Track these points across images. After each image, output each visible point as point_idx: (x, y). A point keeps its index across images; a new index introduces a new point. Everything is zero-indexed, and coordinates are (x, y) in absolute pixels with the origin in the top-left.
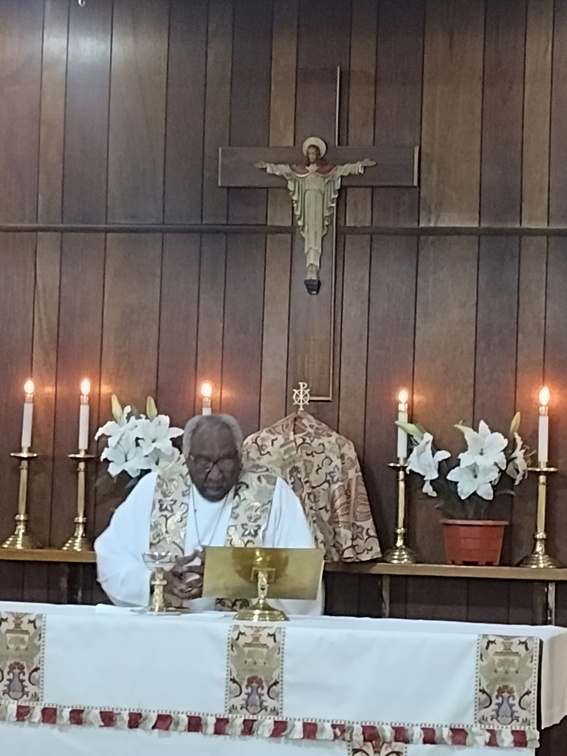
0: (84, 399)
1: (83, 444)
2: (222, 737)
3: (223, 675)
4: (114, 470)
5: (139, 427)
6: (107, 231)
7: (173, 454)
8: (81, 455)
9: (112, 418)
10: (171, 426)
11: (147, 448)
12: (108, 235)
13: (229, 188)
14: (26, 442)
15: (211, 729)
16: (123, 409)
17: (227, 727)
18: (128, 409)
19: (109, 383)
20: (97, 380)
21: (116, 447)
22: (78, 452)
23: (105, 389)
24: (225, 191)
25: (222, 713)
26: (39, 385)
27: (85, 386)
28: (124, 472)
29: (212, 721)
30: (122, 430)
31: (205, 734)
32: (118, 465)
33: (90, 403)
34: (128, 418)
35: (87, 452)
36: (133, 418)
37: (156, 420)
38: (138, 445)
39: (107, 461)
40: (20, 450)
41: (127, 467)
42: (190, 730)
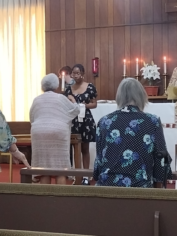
0: (137, 63)
1: (137, 73)
2: (174, 128)
3: (174, 115)
4: (145, 78)
5: (150, 68)
6: (141, 25)
7: (158, 73)
8: (137, 75)
9: (144, 66)
10: (157, 67)
11: (152, 72)
12: (141, 26)
13: (168, 13)
14: (125, 73)
15: (172, 127)
16: (146, 64)
17: (175, 126)
18: (147, 64)
19: (142, 59)
20: (140, 59)
21: (145, 73)
22: (136, 75)
23: (142, 61)
24: (167, 14)
25: (174, 123)
26: (127, 60)
27: (137, 60)
28: (147, 78)
29: (172, 125)
30: (146, 69)
31: (170, 128)
32: (146, 76)
33: (138, 63)
34: (147, 66)
35: (138, 75)
36: (148, 66)
37: (154, 66)
38: (150, 72)
39: (143, 76)
40: (123, 75)
41: (148, 77)
42: (167, 127)
